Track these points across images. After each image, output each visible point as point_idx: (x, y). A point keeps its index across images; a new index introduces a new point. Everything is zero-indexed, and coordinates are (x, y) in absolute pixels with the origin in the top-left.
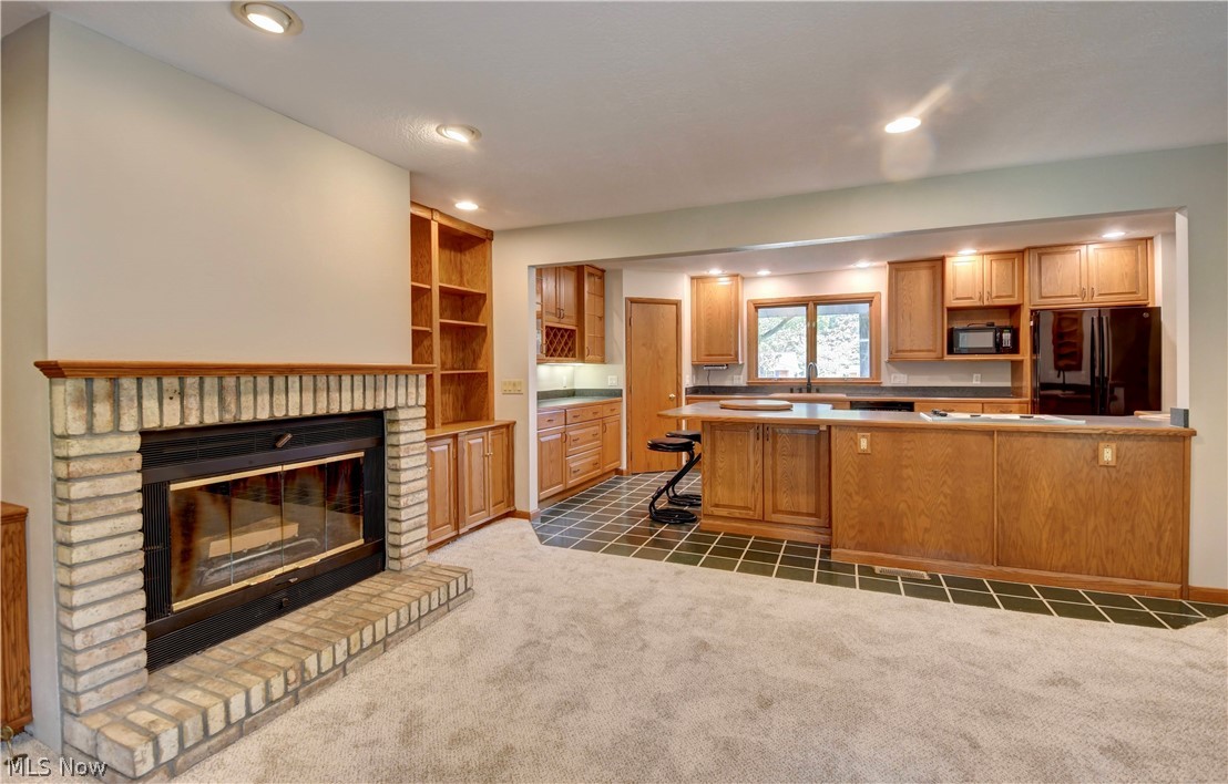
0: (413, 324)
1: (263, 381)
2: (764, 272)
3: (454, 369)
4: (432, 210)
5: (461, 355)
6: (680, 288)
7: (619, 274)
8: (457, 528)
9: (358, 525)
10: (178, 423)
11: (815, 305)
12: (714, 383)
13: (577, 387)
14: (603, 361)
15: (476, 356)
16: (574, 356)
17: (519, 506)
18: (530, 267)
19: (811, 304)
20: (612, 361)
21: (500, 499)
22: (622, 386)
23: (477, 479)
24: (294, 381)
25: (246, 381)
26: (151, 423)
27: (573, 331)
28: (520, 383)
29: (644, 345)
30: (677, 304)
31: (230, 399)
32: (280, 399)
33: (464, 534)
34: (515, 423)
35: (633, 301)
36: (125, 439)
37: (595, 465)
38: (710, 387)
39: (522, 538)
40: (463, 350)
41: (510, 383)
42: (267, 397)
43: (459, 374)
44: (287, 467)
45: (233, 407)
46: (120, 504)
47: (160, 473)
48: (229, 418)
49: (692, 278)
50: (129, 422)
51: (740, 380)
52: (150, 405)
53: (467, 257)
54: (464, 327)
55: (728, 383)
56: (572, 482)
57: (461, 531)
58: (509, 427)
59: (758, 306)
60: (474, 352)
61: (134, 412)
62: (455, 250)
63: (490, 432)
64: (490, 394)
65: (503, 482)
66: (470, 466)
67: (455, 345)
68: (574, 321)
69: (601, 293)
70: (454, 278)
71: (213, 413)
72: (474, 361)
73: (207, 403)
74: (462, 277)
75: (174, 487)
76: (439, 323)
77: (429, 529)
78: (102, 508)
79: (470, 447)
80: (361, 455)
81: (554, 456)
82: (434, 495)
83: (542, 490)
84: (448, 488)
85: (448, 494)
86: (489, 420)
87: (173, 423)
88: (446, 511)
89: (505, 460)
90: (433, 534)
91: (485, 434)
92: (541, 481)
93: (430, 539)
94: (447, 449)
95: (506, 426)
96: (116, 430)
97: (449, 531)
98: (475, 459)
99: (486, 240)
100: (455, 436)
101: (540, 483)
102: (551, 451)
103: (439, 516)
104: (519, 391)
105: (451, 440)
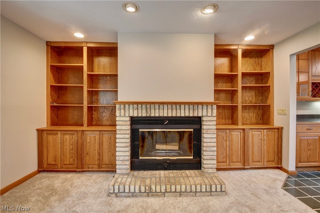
0: (215, 87)
1: (157, 106)
3: (256, 103)
4: (238, 45)
5: (261, 98)
8: (244, 165)
9: (191, 152)
10: (137, 115)
15: (267, 98)
17: (284, 166)
18: (291, 55)
21: (272, 159)
23: (256, 149)
24: (165, 106)
25: (152, 106)
26: (131, 115)
28: (285, 110)
31: (149, 110)
32: (161, 111)
33: (247, 169)
34: (282, 128)
36: (126, 118)
40: (262, 96)
41: (281, 110)
42: (158, 110)
43: (259, 105)
44: (168, 130)
45: (149, 112)
46: (125, 132)
47: (136, 126)
48: (148, 115)
50: (127, 115)
52: (131, 111)
53: (264, 59)
54: (262, 87)
57: (246, 167)
58: (280, 130)
60: (266, 97)
61: (128, 112)
62: (258, 57)
63: (265, 131)
64: (271, 115)
65: (274, 153)
66: (253, 143)
67: (257, 94)
70: (257, 68)
71: (144, 113)
72: (266, 100)
73: (143, 111)
74: (261, 67)
75: (140, 130)
76: (242, 86)
77: (229, 161)
78: (122, 132)
79: (253, 135)
80: (192, 130)
81: (311, 147)
82: (232, 150)
83: (300, 162)
84: (240, 149)
85: (240, 151)
86: (270, 125)
87: (135, 115)
88: (239, 157)
89: (276, 143)
90: (231, 164)
91: (262, 131)
92: (300, 158)
93: (229, 166)
94: (239, 133)
95: (278, 129)
96: (125, 116)
97: (240, 165)
98: (256, 140)
99: (271, 49)
100: (244, 130)
101: (299, 159)
102: (309, 145)
103: (234, 159)
104: (285, 113)
105: (241, 131)
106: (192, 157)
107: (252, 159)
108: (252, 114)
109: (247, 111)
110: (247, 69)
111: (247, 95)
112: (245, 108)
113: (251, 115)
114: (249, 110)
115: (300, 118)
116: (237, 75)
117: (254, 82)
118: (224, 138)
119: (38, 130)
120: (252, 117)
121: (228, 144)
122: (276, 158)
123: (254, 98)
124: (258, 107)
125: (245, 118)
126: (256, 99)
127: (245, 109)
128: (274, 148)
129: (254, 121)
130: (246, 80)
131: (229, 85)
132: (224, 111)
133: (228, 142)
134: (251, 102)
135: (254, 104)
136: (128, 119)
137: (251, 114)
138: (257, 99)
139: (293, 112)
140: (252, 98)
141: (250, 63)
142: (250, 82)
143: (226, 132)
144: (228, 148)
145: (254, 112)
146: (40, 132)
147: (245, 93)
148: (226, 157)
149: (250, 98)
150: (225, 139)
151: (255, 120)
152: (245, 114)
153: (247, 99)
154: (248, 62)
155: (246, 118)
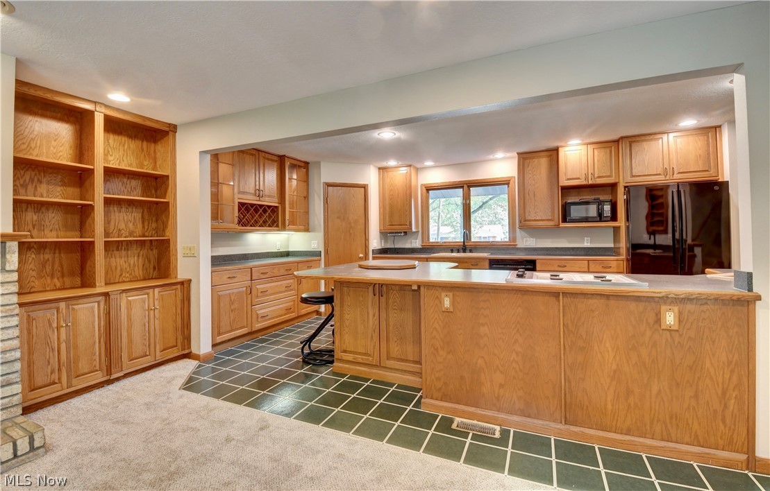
0: (14, 195)
2: (429, 163)
3: (144, 236)
4: (95, 103)
5: (154, 225)
6: (370, 177)
7: (318, 164)
8: (109, 372)
11: (469, 187)
12: (399, 245)
13: (291, 249)
14: (307, 230)
16: (277, 226)
17: (194, 350)
18: (202, 153)
19: (465, 186)
20: (313, 231)
21: (172, 343)
22: (321, 249)
23: (137, 330)
27: (276, 207)
29: (338, 218)
30: (365, 187)
33: (118, 379)
34: (190, 281)
35: (328, 185)
37: (288, 310)
38: (395, 249)
39: (168, 383)
40: (157, 221)
41: (187, 247)
43: (151, 240)
49: (379, 169)
51: (417, 243)
53: (160, 147)
54: (157, 203)
55: (408, 246)
56: (258, 326)
57: (115, 377)
58: (186, 285)
59: (429, 189)
60: (163, 223)
62: (148, 141)
63: (157, 290)
64: (172, 258)
65: (176, 330)
66: (129, 319)
67: (146, 217)
68: (276, 200)
69: (306, 180)
70: (146, 163)
72: (164, 230)
74: (155, 163)
76: (104, 198)
77: (68, 376)
79: (129, 303)
81: (236, 306)
82: (76, 347)
83: (219, 334)
84: (97, 341)
85: (97, 345)
86: (171, 278)
88: (95, 360)
89: (179, 311)
90: (74, 381)
91: (151, 291)
92: (219, 327)
93: (69, 387)
94: (96, 304)
95: (182, 283)
97: (98, 377)
98: (137, 313)
99: (170, 132)
100: (106, 295)
101: (216, 329)
102: (232, 302)
103: (84, 365)
104: (193, 255)
105: (101, 298)
107: (130, 353)
108: (136, 258)
109: (124, 253)
110: (123, 161)
111: (121, 218)
112: (118, 247)
113: (132, 263)
114: (128, 250)
115: (217, 261)
116: (92, 170)
117: (139, 190)
118: (50, 325)
120: (134, 265)
121: (63, 336)
122: (180, 338)
123: (140, 226)
124: (148, 245)
125: (119, 268)
126: (144, 227)
127: (118, 250)
128: (175, 321)
129: (139, 272)
130: (120, 184)
131: (71, 190)
132: (57, 255)
133: (63, 331)
134: (131, 234)
135: (140, 236)
137: (132, 260)
138: (146, 227)
139: (206, 252)
140: (134, 224)
141: (129, 147)
142: (129, 190)
143: (58, 309)
144: (63, 346)
145: (139, 253)
147: (117, 214)
148: (59, 370)
149: (131, 225)
150: (55, 325)
151: (141, 273)
152: (118, 260)
153: (122, 226)
154: (124, 145)
155: (121, 270)
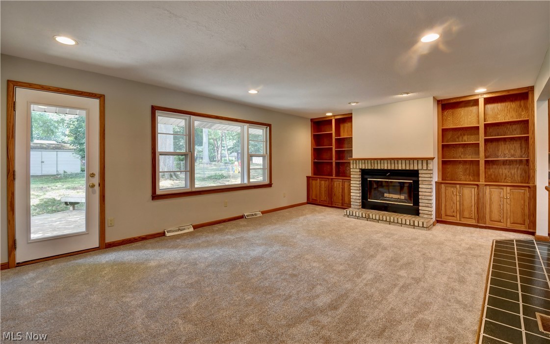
1: (379, 161)
8: (478, 222)
9: (411, 200)
10: (365, 168)
21: (521, 221)
23: (495, 207)
24: (386, 161)
25: (376, 161)
26: (361, 168)
31: (373, 164)
32: (382, 165)
33: (483, 227)
34: (535, 186)
42: (380, 165)
44: (390, 180)
45: (373, 166)
47: (366, 177)
48: (372, 168)
50: (358, 168)
52: (360, 165)
57: (481, 225)
58: (531, 188)
61: (358, 165)
63: (509, 188)
64: (531, 171)
65: (524, 215)
71: (370, 167)
73: (369, 165)
75: (368, 179)
76: (485, 139)
77: (460, 216)
78: (354, 179)
79: (491, 192)
80: (412, 181)
82: (463, 205)
84: (473, 205)
85: (473, 207)
87: (363, 168)
88: (472, 214)
89: (527, 203)
90: (462, 219)
91: (505, 188)
93: (460, 220)
94: (473, 189)
95: (529, 187)
96: (356, 168)
97: (473, 222)
98: (496, 198)
99: (529, 92)
100: (478, 185)
103: (466, 214)
105: (475, 186)
106: (412, 205)
107: (490, 217)
111: (506, 148)
117: (518, 131)
118: (453, 193)
119: (307, 177)
121: (458, 199)
122: (527, 220)
123: (519, 151)
126: (521, 152)
128: (523, 209)
130: (505, 129)
133: (458, 197)
134: (512, 156)
135: (518, 157)
136: (358, 170)
138: (523, 152)
140: (514, 151)
142: (511, 131)
143: (456, 187)
144: (458, 203)
145: (518, 167)
146: (308, 178)
147: (503, 145)
148: (456, 212)
150: (455, 194)
152: (504, 170)
153: (506, 152)
